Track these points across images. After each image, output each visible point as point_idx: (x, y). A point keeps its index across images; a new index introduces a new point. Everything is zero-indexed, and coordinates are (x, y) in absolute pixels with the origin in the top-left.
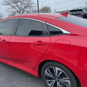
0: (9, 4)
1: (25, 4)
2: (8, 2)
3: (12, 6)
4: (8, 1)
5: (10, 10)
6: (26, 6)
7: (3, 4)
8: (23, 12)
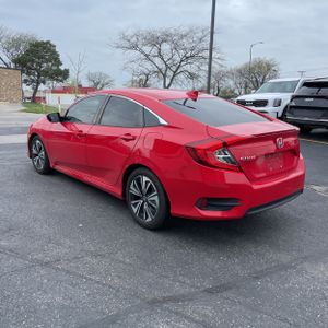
0: (134, 47)
1: (185, 49)
2: (134, 40)
3: (143, 52)
4: (132, 37)
5: (135, 65)
6: (188, 55)
7: (118, 47)
8: (175, 74)
